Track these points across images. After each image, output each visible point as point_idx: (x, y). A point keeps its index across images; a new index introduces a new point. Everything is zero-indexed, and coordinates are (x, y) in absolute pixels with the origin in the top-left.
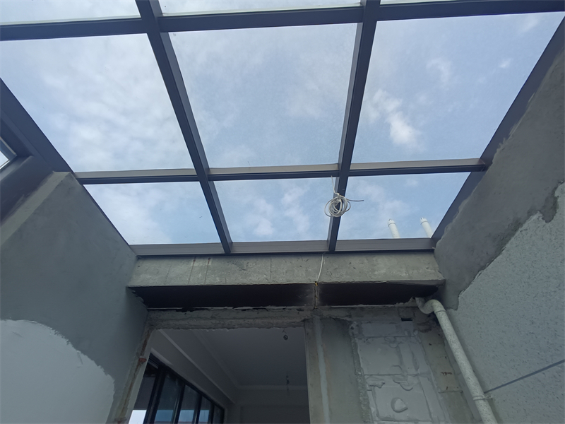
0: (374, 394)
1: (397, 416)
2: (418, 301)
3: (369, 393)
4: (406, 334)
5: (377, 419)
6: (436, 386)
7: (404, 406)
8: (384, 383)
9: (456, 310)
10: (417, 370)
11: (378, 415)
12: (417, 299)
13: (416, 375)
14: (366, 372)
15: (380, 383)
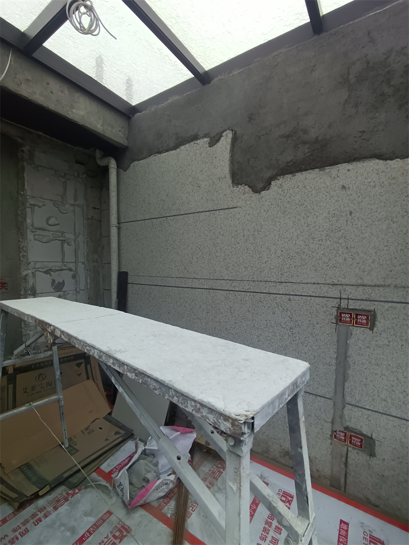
0: (33, 211)
1: (49, 228)
2: (98, 154)
3: (29, 210)
4: (76, 174)
5: (31, 228)
6: (85, 215)
7: (57, 223)
8: (44, 205)
9: (125, 171)
10: (75, 202)
11: (32, 225)
12: (98, 151)
13: (74, 205)
14: (29, 193)
15: (41, 204)
